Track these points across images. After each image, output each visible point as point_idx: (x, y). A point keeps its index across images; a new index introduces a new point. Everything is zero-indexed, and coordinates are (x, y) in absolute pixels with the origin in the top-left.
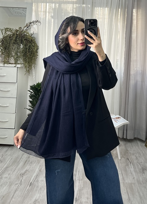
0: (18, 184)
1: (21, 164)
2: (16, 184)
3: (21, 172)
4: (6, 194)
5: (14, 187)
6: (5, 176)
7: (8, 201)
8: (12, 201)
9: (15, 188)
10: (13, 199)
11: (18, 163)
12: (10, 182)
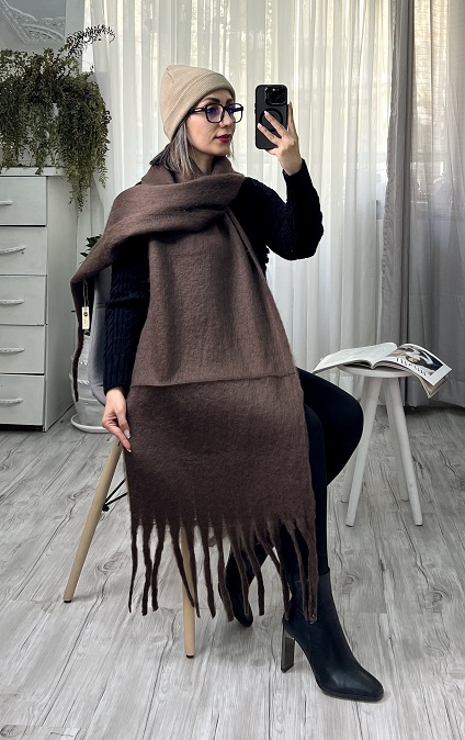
0: (61, 517)
1: (69, 472)
2: (56, 518)
3: (71, 490)
4: (25, 541)
5: (49, 525)
6: (19, 499)
7: (35, 555)
8: (45, 555)
9: (53, 525)
10: (49, 551)
11: (60, 471)
12: (37, 514)
